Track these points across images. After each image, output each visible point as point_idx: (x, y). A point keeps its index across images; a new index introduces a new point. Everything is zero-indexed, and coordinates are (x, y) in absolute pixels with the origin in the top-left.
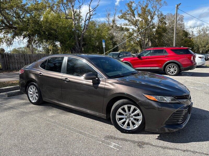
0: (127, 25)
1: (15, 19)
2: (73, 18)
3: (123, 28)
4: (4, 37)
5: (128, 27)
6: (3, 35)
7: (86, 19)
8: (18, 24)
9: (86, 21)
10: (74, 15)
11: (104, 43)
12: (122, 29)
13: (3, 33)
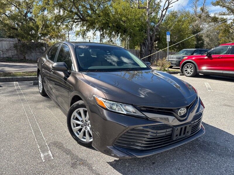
0: (224, 14)
1: (90, 12)
2: (147, 8)
3: (218, 18)
4: (81, 30)
5: (225, 17)
6: (80, 28)
7: (163, 8)
8: (91, 17)
9: (164, 10)
10: (149, 3)
11: (169, 36)
12: (215, 20)
13: (80, 26)
